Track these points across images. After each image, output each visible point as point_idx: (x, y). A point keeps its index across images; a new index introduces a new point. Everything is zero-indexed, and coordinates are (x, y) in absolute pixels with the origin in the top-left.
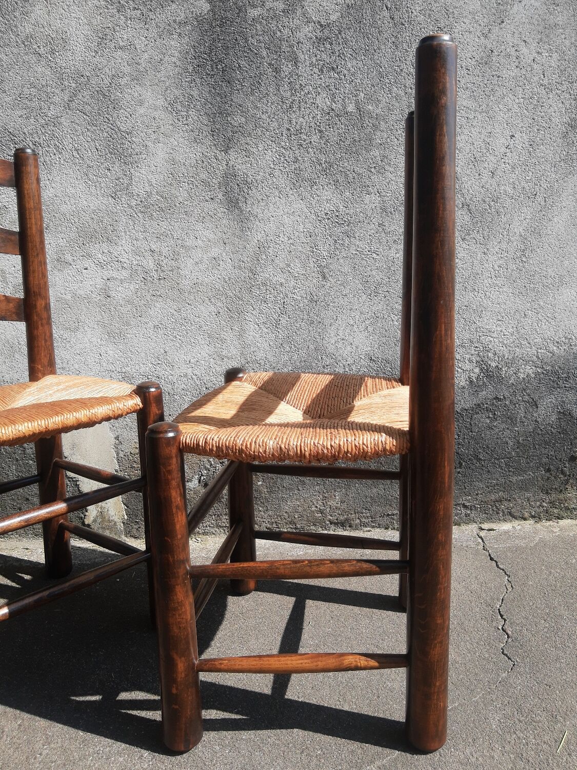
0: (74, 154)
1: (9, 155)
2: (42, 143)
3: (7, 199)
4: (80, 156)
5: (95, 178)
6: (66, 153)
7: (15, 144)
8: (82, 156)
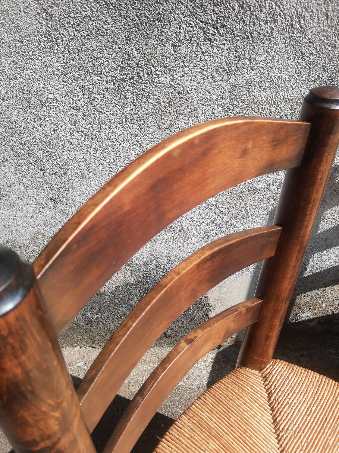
0: (294, 23)
1: (202, 22)
2: (253, 4)
3: (192, 83)
4: (301, 27)
5: (312, 57)
6: (283, 21)
7: (214, 5)
8: (304, 26)
